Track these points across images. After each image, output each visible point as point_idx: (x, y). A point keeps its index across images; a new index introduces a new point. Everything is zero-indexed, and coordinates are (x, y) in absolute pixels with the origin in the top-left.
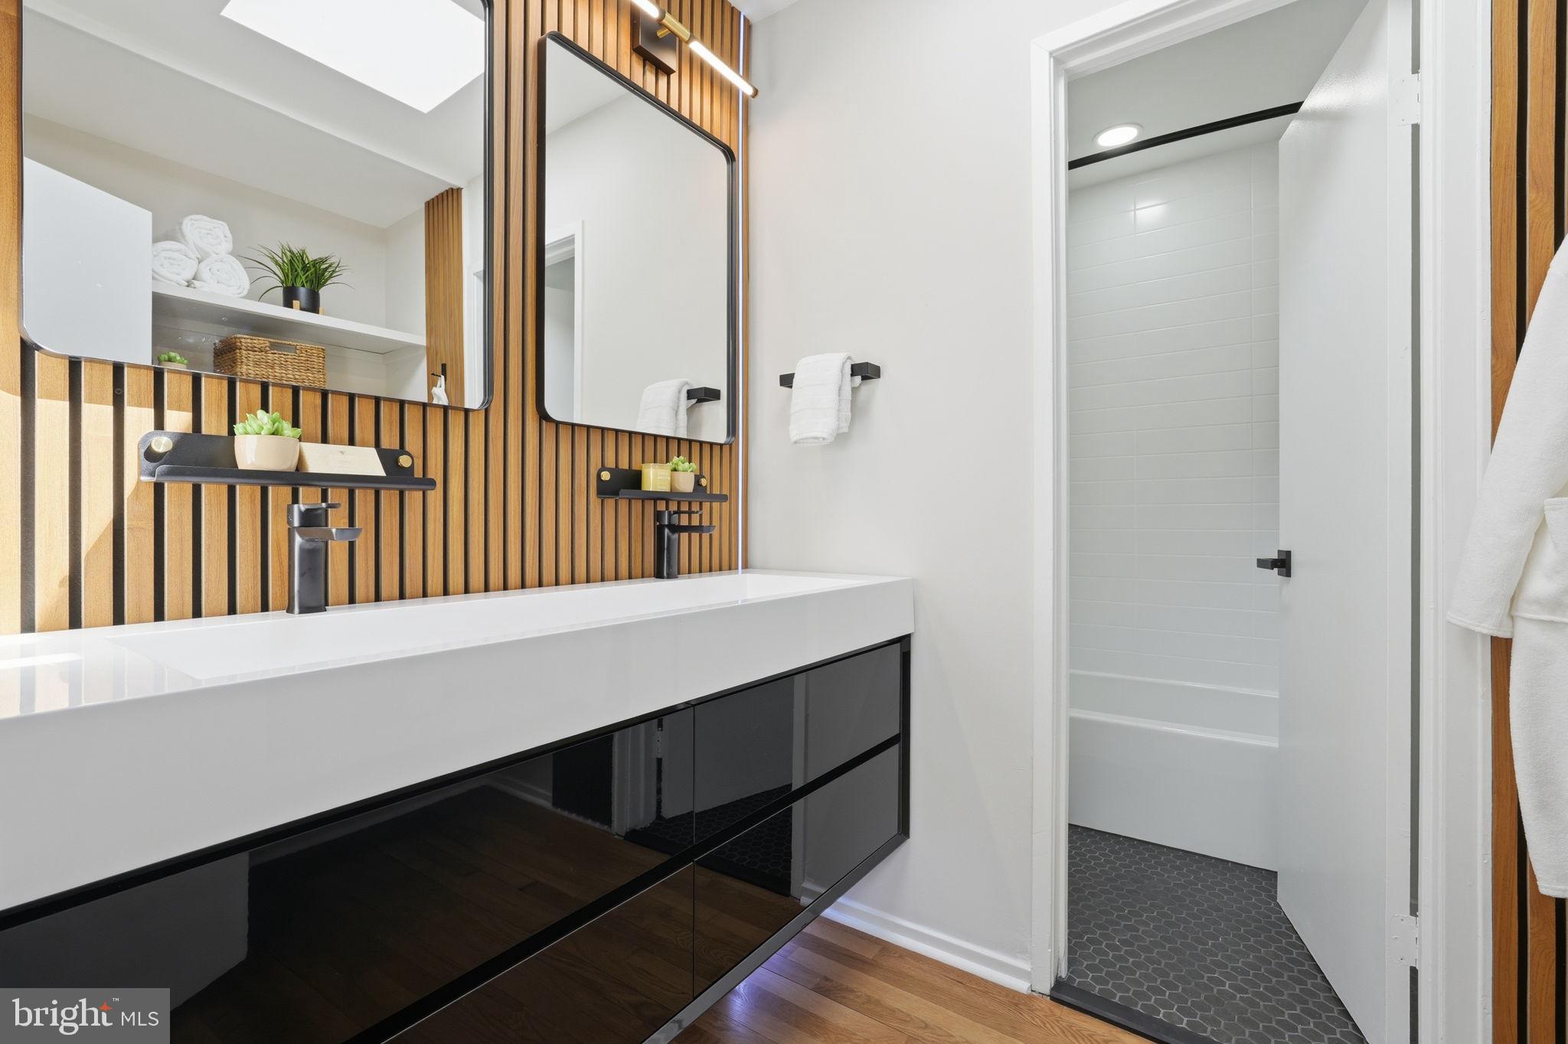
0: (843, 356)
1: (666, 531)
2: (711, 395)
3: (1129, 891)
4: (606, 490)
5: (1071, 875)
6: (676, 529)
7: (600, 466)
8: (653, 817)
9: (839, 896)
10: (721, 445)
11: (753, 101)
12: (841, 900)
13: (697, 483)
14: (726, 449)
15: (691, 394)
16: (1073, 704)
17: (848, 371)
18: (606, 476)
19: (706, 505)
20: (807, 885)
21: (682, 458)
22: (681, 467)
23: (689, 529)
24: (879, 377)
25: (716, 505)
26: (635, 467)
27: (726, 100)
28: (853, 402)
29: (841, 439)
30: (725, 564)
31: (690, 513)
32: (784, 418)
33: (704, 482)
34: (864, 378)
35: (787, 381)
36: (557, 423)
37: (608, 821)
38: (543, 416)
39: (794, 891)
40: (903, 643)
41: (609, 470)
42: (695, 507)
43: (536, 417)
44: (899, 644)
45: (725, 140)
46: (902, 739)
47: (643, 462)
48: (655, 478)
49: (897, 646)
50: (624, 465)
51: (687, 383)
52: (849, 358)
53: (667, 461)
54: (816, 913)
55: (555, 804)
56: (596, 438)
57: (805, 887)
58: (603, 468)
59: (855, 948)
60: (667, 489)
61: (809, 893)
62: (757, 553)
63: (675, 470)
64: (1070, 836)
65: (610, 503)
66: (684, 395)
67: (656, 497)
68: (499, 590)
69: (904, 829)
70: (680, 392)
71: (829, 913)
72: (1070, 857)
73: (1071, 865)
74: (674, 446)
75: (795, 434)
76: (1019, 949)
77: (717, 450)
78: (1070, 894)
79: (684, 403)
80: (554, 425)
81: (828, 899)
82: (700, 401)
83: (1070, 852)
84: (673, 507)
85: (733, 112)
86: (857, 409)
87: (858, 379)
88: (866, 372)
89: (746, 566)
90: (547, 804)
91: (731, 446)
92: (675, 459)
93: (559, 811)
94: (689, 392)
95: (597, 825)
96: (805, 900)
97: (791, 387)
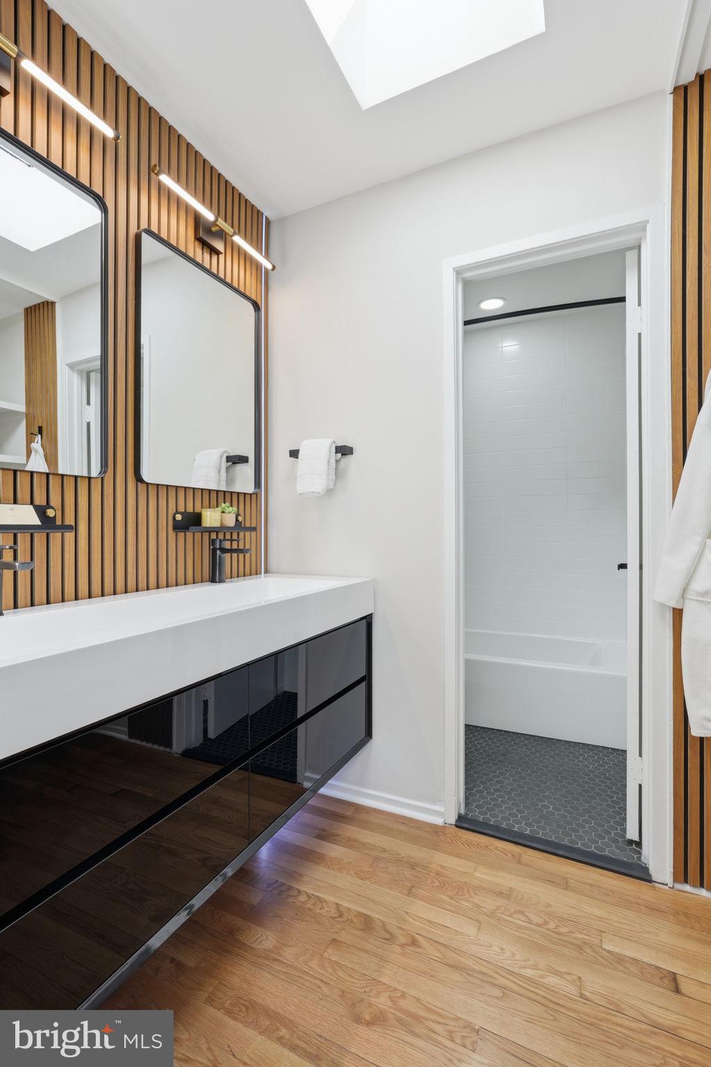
0: (331, 441)
1: (218, 552)
2: (243, 460)
3: (500, 761)
4: (179, 527)
5: (466, 755)
6: (224, 551)
7: (175, 511)
8: (201, 740)
9: (330, 779)
10: (251, 494)
11: (272, 274)
12: (330, 782)
13: (237, 520)
14: (254, 496)
15: (229, 459)
16: (466, 651)
17: (334, 450)
18: (179, 517)
19: (242, 534)
20: (308, 774)
21: (227, 504)
22: (227, 510)
23: (231, 551)
24: (352, 454)
25: (248, 534)
26: (197, 510)
27: (254, 271)
28: (336, 469)
29: (329, 492)
30: (254, 571)
31: (231, 540)
32: (292, 478)
33: (240, 519)
34: (342, 455)
35: (294, 454)
36: (148, 484)
37: (169, 745)
38: (139, 479)
39: (299, 779)
40: (368, 620)
41: (181, 513)
42: (235, 537)
43: (134, 480)
44: (365, 620)
45: (253, 297)
46: (367, 678)
47: (202, 508)
48: (211, 518)
49: (364, 621)
50: (190, 509)
51: (226, 452)
52: (334, 442)
53: (217, 507)
54: (315, 791)
55: (130, 737)
56: (172, 493)
57: (307, 777)
58: (177, 512)
59: (339, 810)
60: (218, 525)
61: (309, 779)
62: (273, 564)
63: (223, 512)
64: (466, 732)
65: (181, 535)
66: (224, 459)
67: (210, 530)
68: (111, 595)
69: (369, 733)
70: (221, 457)
71: (323, 791)
72: (466, 744)
73: (466, 749)
74: (221, 496)
75: (300, 489)
76: (437, 800)
77: (248, 497)
78: (466, 766)
79: (224, 464)
80: (145, 485)
81: (322, 782)
82: (234, 463)
83: (466, 741)
84: (221, 536)
85: (258, 278)
86: (338, 473)
87: (339, 455)
88: (344, 451)
89: (266, 572)
90: (125, 737)
91: (256, 495)
92: (223, 505)
93: (133, 741)
94: (227, 457)
95: (162, 748)
96: (307, 785)
97: (297, 458)
